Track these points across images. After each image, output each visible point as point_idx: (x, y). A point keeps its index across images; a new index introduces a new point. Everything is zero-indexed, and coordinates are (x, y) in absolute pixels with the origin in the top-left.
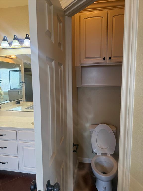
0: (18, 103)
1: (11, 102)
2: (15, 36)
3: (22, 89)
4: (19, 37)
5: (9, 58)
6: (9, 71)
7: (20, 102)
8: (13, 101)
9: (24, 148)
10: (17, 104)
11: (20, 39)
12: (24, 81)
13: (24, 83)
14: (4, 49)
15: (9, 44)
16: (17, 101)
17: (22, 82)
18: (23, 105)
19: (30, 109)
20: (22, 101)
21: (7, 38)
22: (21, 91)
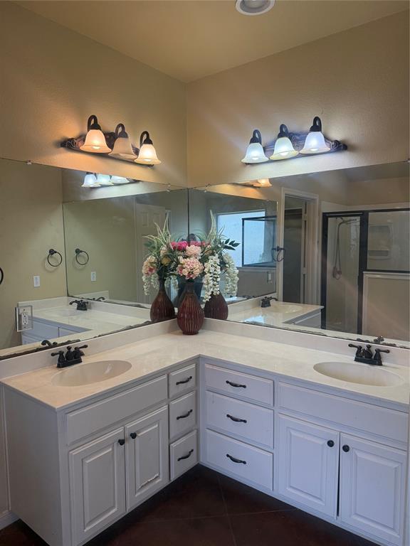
0: (265, 304)
1: (248, 299)
2: (282, 126)
3: (275, 267)
4: (292, 127)
5: (252, 186)
6: (243, 219)
7: (269, 303)
8: (254, 297)
9: (293, 433)
10: (263, 306)
11: (294, 134)
12: (282, 246)
13: (282, 251)
14: (249, 164)
15: (265, 149)
16: (263, 297)
17: (279, 249)
18: (277, 310)
19: (297, 324)
20: (276, 300)
21: (259, 136)
22: (274, 271)
